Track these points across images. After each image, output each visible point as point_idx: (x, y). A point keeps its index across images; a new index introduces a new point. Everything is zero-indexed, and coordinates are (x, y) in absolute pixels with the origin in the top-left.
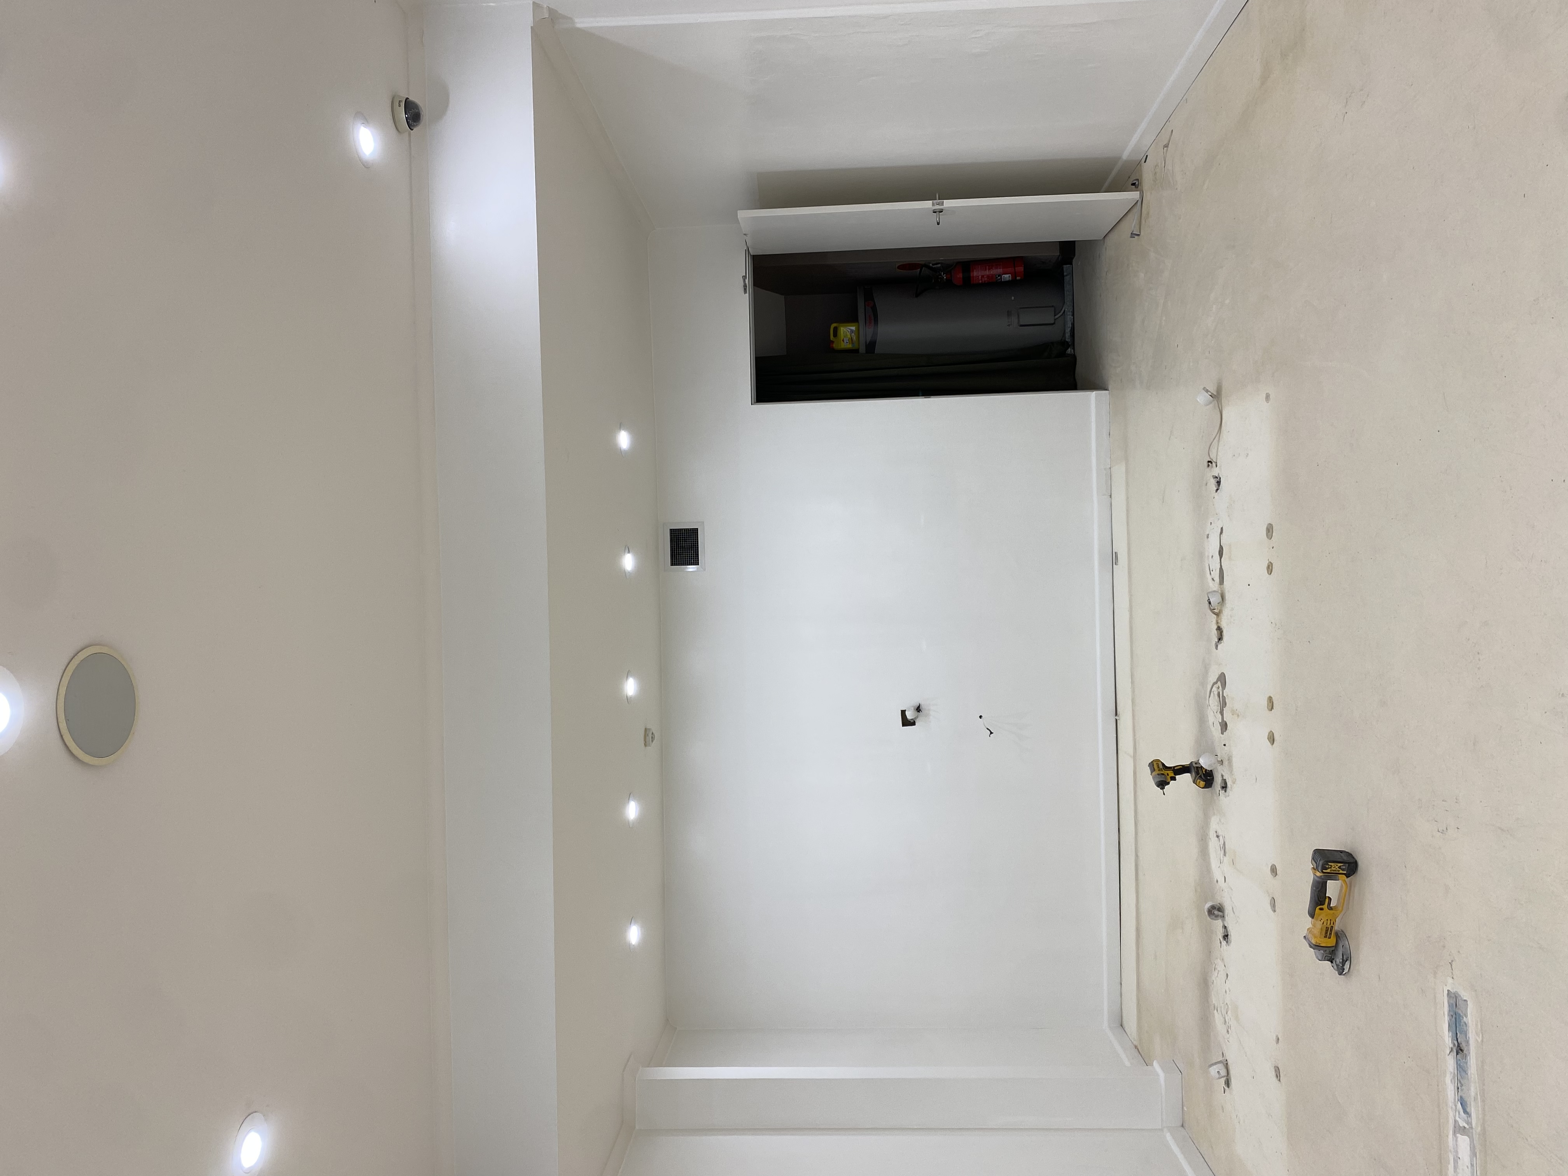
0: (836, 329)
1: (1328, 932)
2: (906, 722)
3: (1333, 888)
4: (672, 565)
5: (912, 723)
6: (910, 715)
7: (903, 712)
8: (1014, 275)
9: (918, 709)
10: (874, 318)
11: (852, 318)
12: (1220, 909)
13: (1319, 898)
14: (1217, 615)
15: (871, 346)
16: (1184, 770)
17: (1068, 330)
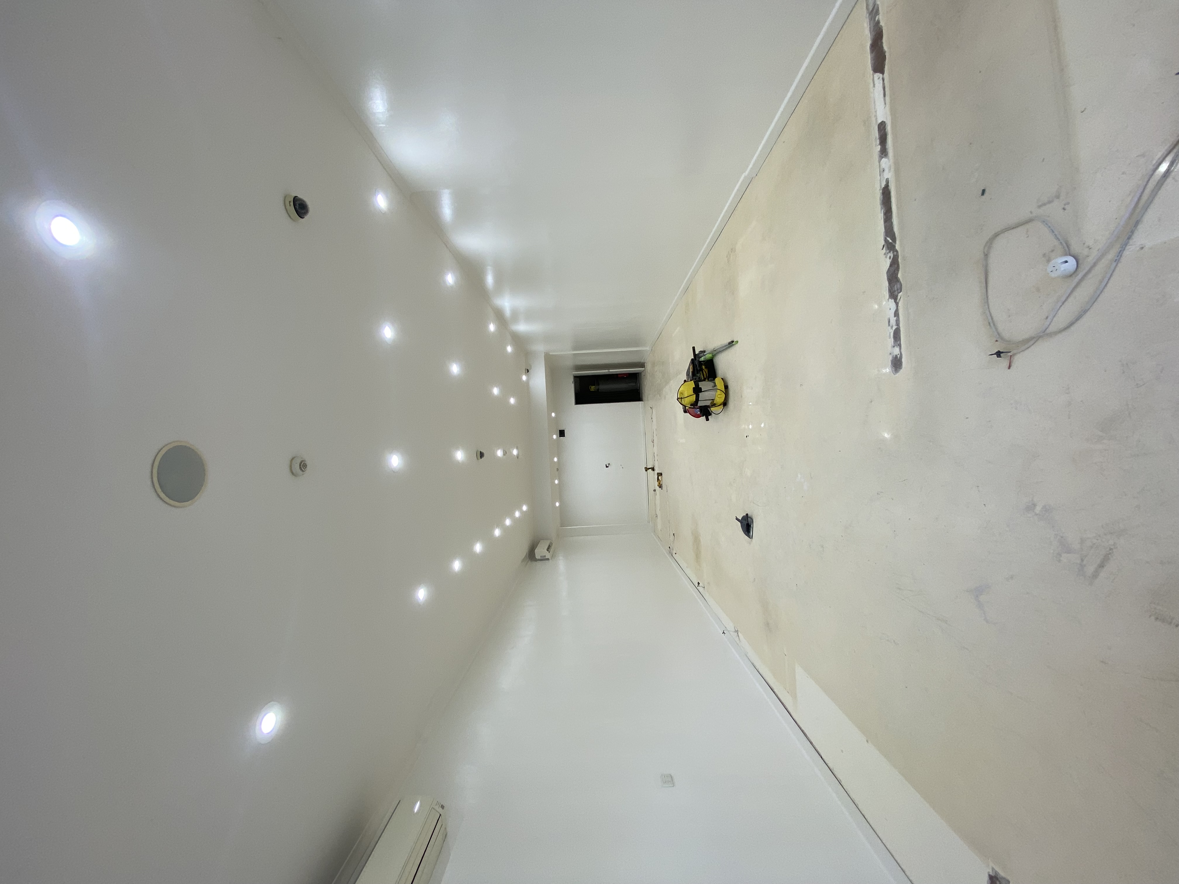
0: (591, 387)
1: (660, 484)
2: (607, 467)
3: (660, 478)
4: (560, 437)
5: (608, 467)
6: (607, 466)
7: (606, 465)
8: (627, 376)
9: (609, 464)
10: (599, 385)
11: (594, 385)
12: (655, 490)
13: (658, 479)
14: (653, 443)
15: (598, 390)
16: (650, 468)
17: (638, 387)
